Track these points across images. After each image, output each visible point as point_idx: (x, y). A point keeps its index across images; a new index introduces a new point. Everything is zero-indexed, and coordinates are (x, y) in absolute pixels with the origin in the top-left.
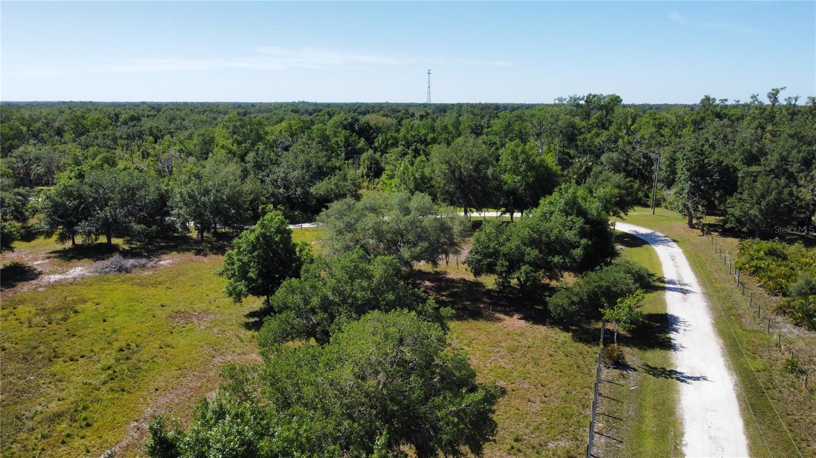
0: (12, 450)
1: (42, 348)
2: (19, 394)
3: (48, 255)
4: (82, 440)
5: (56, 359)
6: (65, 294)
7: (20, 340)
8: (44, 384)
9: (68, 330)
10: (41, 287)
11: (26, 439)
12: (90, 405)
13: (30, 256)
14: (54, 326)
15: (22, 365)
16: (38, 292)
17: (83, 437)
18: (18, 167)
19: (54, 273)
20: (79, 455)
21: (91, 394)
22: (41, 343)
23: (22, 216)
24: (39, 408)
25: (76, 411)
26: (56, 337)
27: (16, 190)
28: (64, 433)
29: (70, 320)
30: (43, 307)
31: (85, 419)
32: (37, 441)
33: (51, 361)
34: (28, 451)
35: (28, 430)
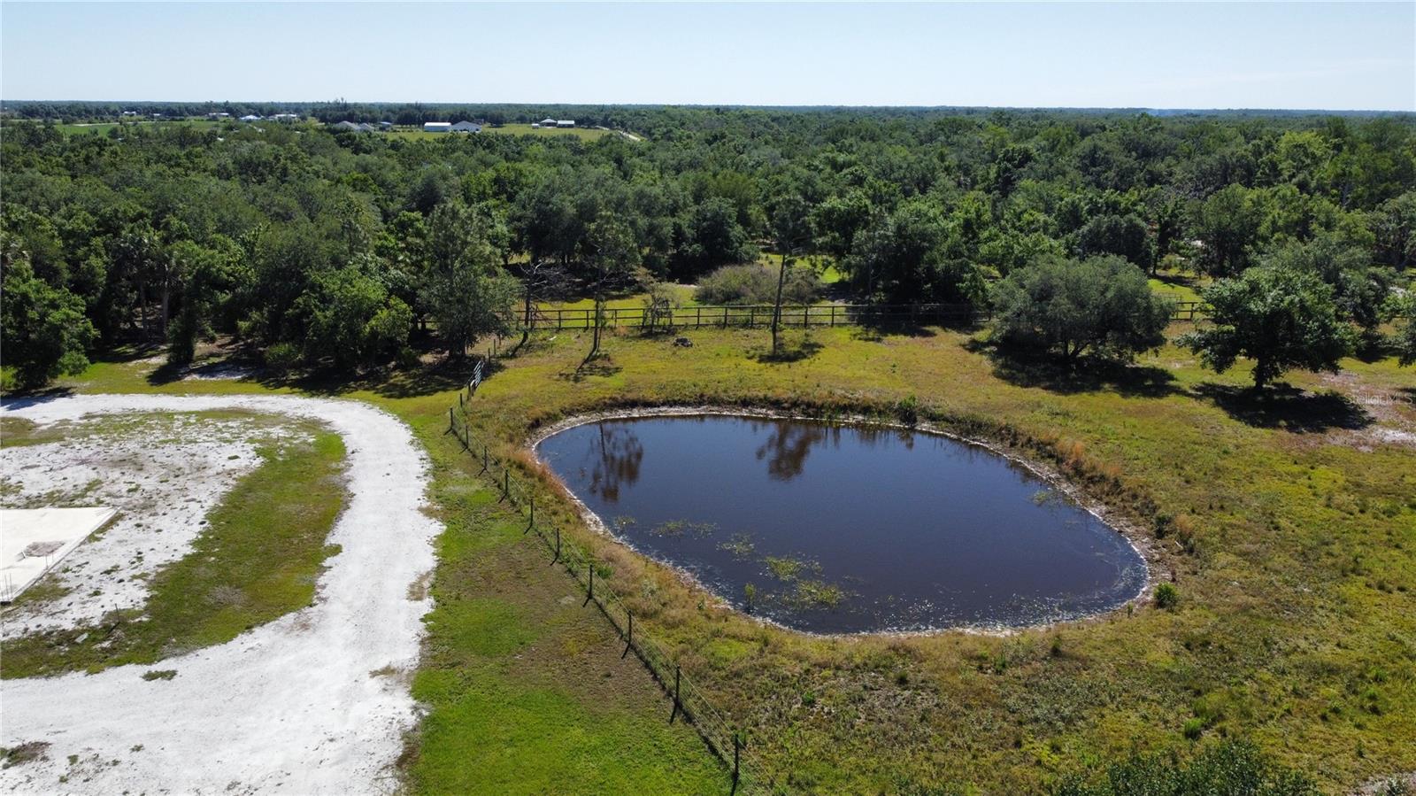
0: (1243, 689)
1: (1336, 548)
2: (1279, 607)
3: (1393, 393)
4: (1357, 731)
5: (1354, 576)
6: (1404, 469)
7: (1306, 523)
8: (1322, 607)
9: (1389, 533)
10: (1365, 444)
11: (1269, 682)
12: (1389, 678)
13: (1363, 388)
14: (1367, 518)
15: (1297, 564)
16: (1359, 451)
17: (1359, 726)
18: (1388, 230)
19: (1395, 426)
20: (1343, 752)
21: (1397, 660)
22: (1337, 538)
23: (1368, 316)
24: (1303, 644)
25: (1362, 676)
26: (1366, 538)
27: (1372, 270)
28: (1330, 703)
29: (1400, 518)
30: (1359, 479)
31: (1373, 698)
32: (1284, 694)
33: (1345, 576)
34: (1265, 701)
35: (1276, 670)
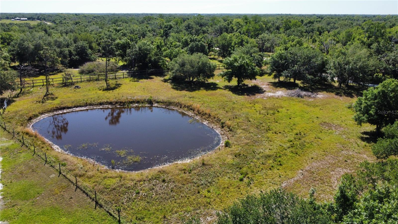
0: (251, 165)
1: (264, 124)
2: (254, 142)
3: (268, 84)
4: (278, 171)
5: (269, 131)
6: (274, 102)
7: (256, 119)
8: (264, 140)
9: (274, 119)
10: (265, 97)
11: (256, 162)
12: (282, 156)
13: (261, 83)
14: (269, 116)
15: (256, 130)
16: (264, 99)
17: (278, 169)
18: (260, 43)
19: (270, 92)
20: (276, 177)
21: (283, 151)
22: (263, 122)
23: (260, 65)
24: (262, 150)
25: (276, 157)
26: (270, 121)
27: (259, 53)
28: (271, 165)
29: (276, 115)
30: (265, 106)
31: (280, 162)
32: (260, 164)
33: (267, 131)
34: (256, 167)
35: (257, 159)
